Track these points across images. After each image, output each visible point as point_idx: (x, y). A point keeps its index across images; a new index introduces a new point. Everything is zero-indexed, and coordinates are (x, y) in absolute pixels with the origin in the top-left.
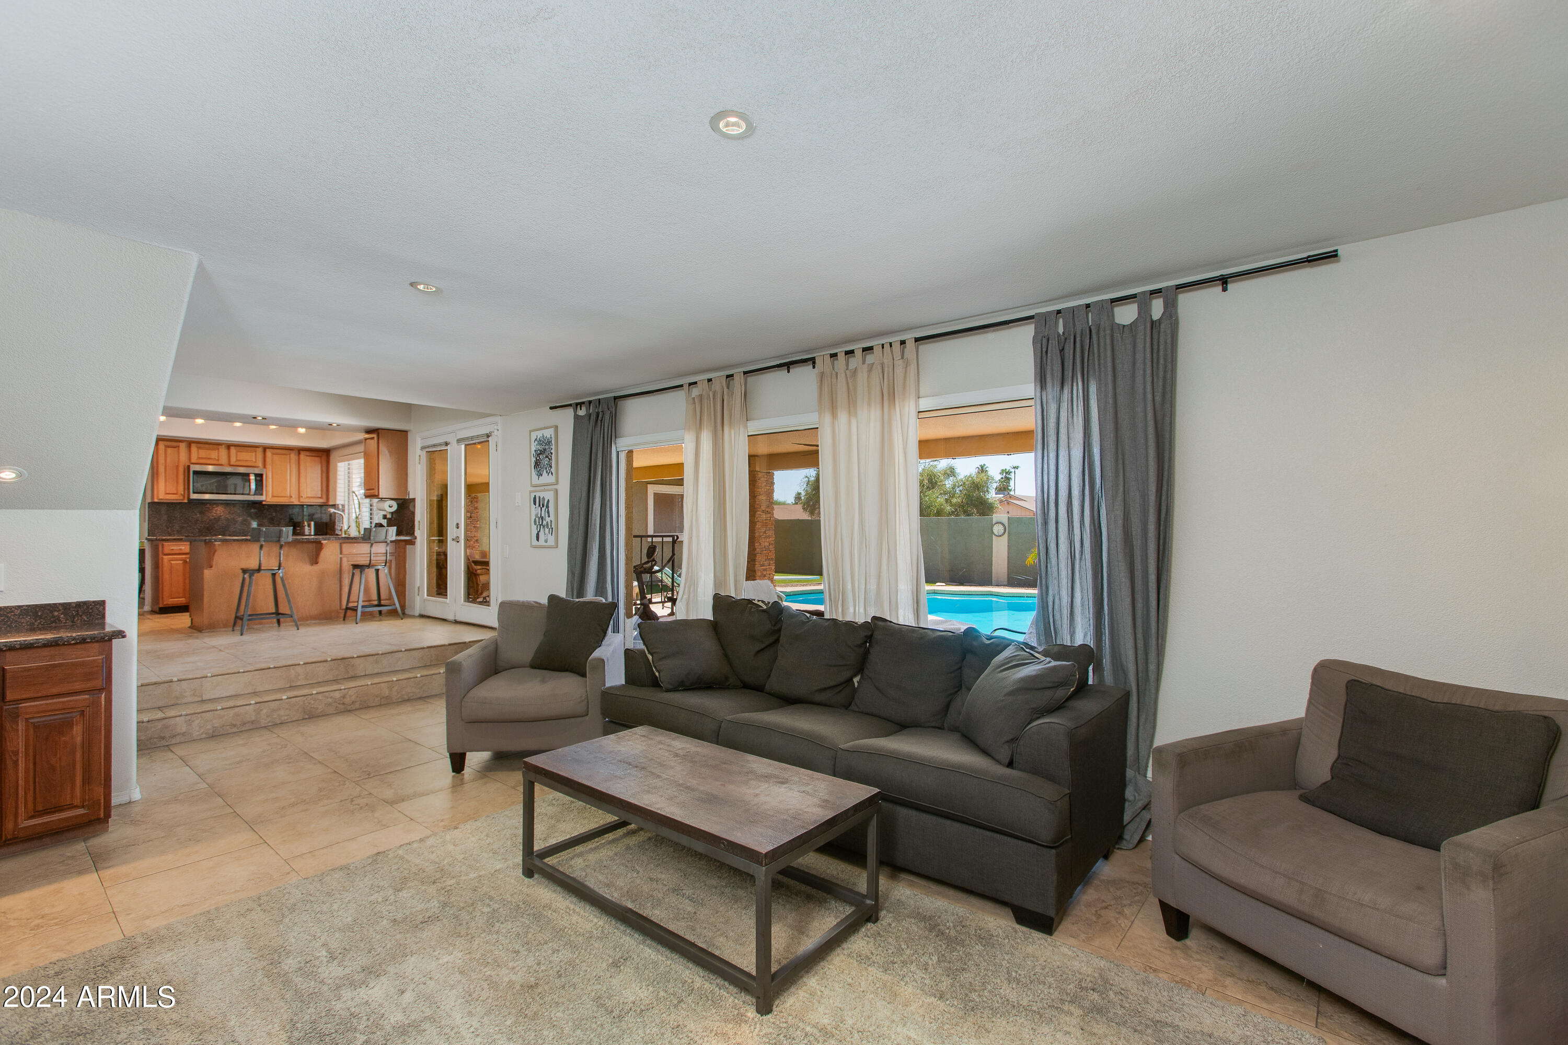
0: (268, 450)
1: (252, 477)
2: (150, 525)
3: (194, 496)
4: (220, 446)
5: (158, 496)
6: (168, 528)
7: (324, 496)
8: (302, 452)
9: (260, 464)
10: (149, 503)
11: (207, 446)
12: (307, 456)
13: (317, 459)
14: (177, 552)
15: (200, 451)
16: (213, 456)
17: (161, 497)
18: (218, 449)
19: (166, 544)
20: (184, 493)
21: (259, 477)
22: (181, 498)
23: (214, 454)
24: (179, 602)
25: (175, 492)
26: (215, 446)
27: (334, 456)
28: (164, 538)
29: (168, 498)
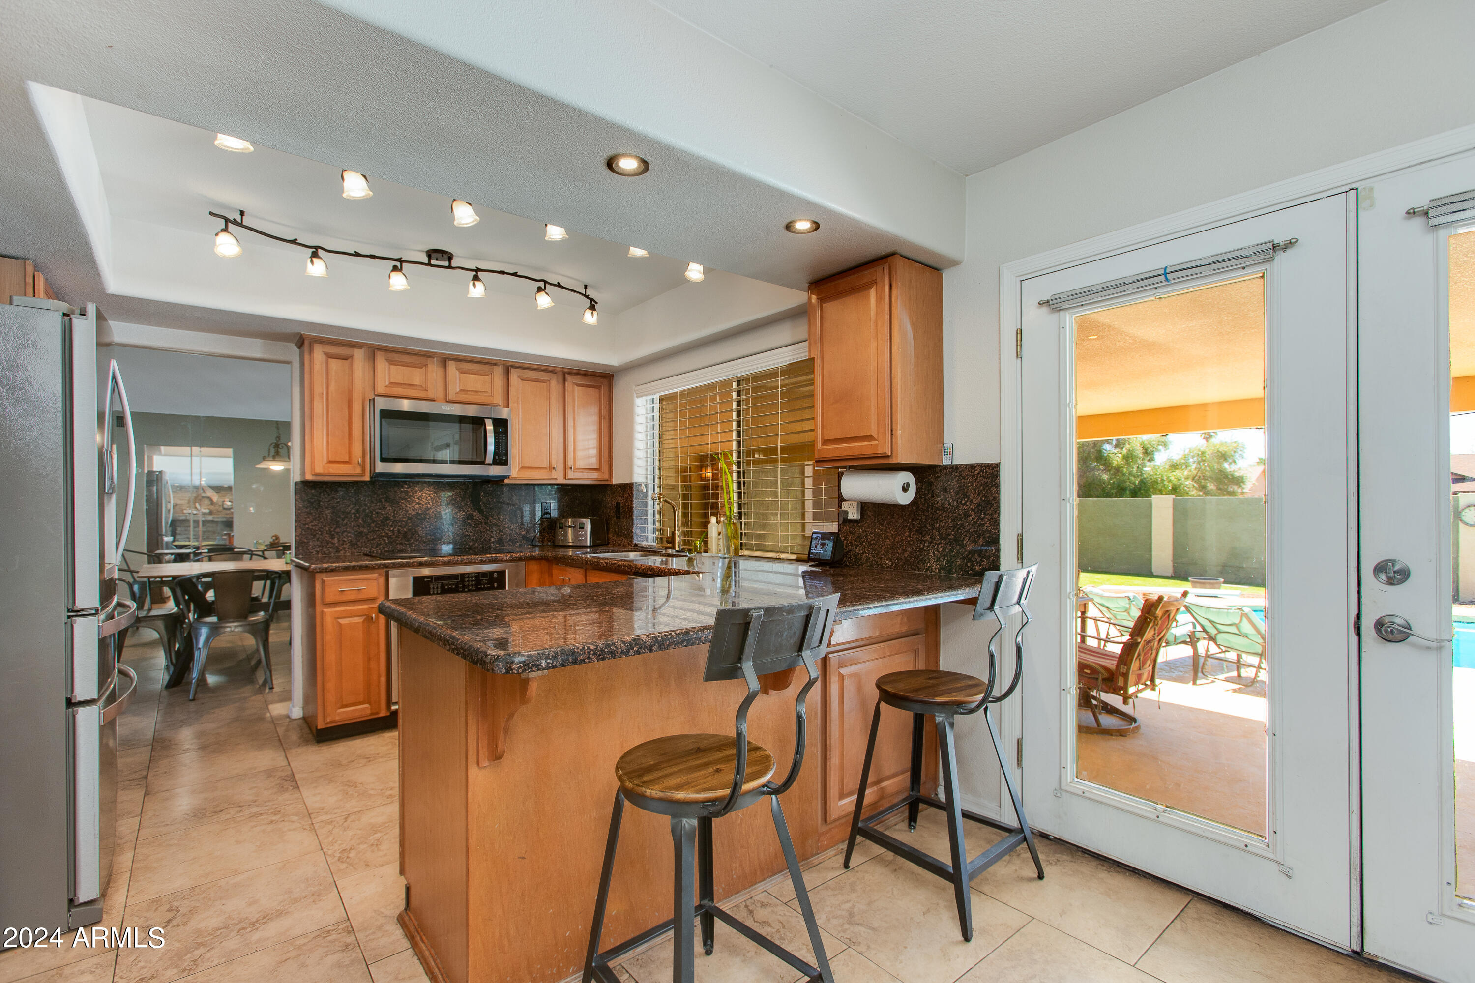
0: (512, 370)
1: (490, 427)
2: (299, 530)
3: (381, 467)
4: (429, 360)
5: (313, 468)
6: (332, 537)
7: (605, 468)
8: (568, 377)
9: (499, 399)
10: (296, 483)
11: (407, 359)
12: (578, 385)
13: (593, 392)
14: (352, 597)
15: (392, 366)
16: (417, 381)
17: (319, 469)
18: (426, 365)
19: (329, 579)
20: (364, 461)
21: (501, 425)
22: (359, 471)
23: (416, 376)
24: (357, 714)
25: (347, 459)
26: (421, 360)
27: (620, 388)
28: (325, 565)
29: (332, 471)
